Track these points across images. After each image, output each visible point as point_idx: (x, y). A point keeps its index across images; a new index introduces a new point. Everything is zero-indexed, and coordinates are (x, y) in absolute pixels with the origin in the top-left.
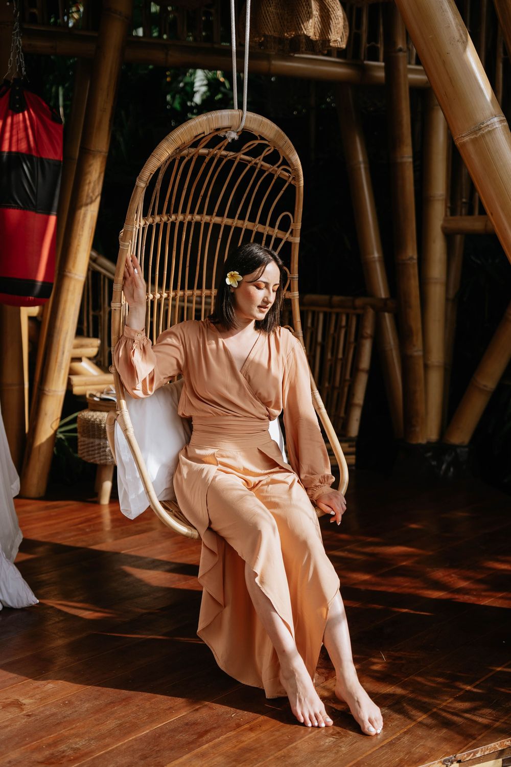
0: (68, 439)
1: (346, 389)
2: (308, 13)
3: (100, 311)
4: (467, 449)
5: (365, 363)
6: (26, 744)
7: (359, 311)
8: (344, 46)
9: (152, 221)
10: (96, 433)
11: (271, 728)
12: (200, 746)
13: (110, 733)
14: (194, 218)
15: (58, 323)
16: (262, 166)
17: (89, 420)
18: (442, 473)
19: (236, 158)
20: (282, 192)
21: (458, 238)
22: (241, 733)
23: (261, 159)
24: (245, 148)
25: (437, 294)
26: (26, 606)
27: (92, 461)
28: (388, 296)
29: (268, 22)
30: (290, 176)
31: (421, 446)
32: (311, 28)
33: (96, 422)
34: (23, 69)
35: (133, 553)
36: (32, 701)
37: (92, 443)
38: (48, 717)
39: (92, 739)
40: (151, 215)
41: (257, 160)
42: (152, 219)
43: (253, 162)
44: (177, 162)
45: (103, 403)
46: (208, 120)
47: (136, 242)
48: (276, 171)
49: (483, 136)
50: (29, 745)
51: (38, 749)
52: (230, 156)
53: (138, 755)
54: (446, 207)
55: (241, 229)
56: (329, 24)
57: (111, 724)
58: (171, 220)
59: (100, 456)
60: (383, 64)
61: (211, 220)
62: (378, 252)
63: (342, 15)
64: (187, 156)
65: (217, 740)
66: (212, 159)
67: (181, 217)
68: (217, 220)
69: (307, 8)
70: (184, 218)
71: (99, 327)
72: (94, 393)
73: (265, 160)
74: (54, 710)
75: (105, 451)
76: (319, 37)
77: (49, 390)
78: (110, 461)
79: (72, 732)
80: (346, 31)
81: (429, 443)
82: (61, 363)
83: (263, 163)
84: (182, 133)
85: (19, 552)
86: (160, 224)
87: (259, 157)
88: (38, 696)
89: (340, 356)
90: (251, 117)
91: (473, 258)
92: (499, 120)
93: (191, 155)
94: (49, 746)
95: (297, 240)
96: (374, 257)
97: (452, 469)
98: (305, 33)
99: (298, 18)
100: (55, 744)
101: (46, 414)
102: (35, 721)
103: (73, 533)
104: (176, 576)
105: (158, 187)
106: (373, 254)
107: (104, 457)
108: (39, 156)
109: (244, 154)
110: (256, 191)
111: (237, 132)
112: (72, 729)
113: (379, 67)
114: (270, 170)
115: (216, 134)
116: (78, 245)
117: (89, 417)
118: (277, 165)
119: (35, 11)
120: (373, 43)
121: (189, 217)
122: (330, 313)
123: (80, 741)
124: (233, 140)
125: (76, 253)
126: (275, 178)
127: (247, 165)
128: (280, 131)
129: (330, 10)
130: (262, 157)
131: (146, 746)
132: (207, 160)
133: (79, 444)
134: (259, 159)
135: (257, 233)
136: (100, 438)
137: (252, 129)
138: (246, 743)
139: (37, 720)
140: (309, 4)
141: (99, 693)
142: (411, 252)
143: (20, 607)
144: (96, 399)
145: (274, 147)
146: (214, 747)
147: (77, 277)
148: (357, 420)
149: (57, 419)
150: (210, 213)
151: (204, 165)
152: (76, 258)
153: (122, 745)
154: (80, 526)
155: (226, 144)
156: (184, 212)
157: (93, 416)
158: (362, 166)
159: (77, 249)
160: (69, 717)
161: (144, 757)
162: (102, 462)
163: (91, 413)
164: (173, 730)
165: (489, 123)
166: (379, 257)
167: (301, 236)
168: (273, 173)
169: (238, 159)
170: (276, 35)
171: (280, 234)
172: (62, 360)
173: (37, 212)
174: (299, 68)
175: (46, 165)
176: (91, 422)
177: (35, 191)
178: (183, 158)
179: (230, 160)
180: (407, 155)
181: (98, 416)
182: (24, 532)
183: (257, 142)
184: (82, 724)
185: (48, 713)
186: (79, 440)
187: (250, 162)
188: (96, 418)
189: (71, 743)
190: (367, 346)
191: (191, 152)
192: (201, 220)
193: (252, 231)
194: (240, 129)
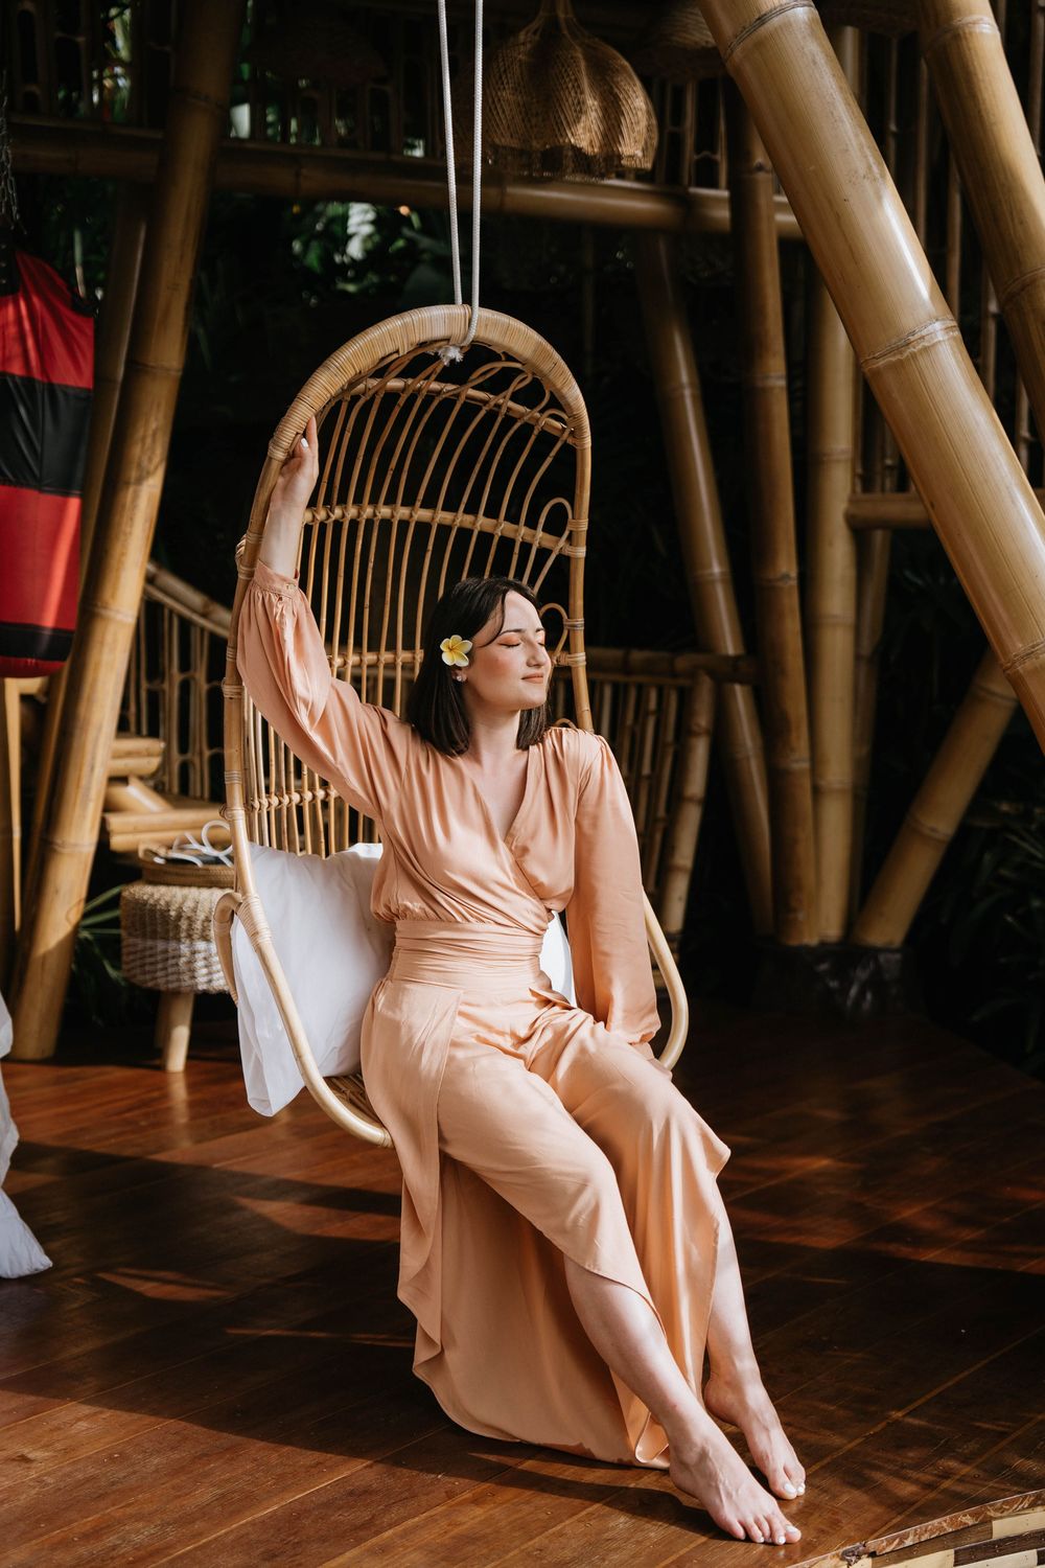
0: (100, 940)
1: (658, 837)
2: (579, 103)
3: (162, 682)
4: (898, 956)
5: (696, 784)
6: (41, 1535)
8: (648, 165)
10: (159, 930)
11: (515, 1497)
12: (377, 1533)
13: (203, 1512)
14: (378, 513)
15: (82, 710)
16: (509, 409)
17: (145, 903)
18: (849, 1003)
19: (458, 395)
20: (549, 460)
21: (879, 538)
22: (457, 1508)
23: (508, 397)
24: (477, 376)
25: (838, 647)
26: (27, 1272)
27: (150, 984)
28: (741, 651)
29: (500, 119)
30: (564, 429)
31: (808, 949)
32: (585, 134)
33: (158, 907)
34: (15, 209)
35: (236, 1168)
36: (47, 1454)
37: (151, 948)
38: (80, 1484)
39: (169, 1524)
41: (499, 399)
43: (492, 403)
44: (344, 407)
45: (172, 869)
46: (405, 326)
48: (538, 420)
49: (914, 356)
50: (46, 1537)
51: (65, 1544)
52: (448, 391)
53: (259, 1551)
54: (854, 475)
55: (471, 532)
56: (619, 124)
57: (204, 1495)
58: (333, 517)
59: (167, 976)
60: (725, 194)
61: (411, 516)
62: (720, 564)
63: (644, 107)
64: (364, 394)
65: (410, 1522)
66: (412, 399)
67: (352, 512)
68: (423, 514)
69: (576, 93)
70: (359, 514)
71: (161, 715)
72: (154, 848)
73: (515, 398)
74: (91, 1471)
75: (177, 965)
76: (601, 147)
77: (63, 842)
78: (186, 984)
79: (129, 1510)
80: (653, 136)
81: (823, 944)
82: (88, 789)
83: (511, 404)
84: (355, 355)
85: (11, 1168)
86: (312, 526)
87: (504, 393)
88: (58, 1446)
89: (646, 770)
90: (488, 319)
91: (908, 573)
92: (944, 327)
93: (371, 393)
94: (86, 1537)
95: (581, 552)
96: (712, 574)
97: (869, 996)
98: (572, 141)
99: (557, 111)
100: (96, 1533)
101: (57, 892)
102: (55, 1492)
103: (113, 1131)
104: (322, 1212)
106: (710, 566)
107: (174, 977)
108: (46, 381)
109: (476, 388)
110: (498, 457)
111: (461, 348)
112: (129, 1505)
113: (718, 200)
114: (526, 418)
115: (420, 352)
116: (123, 554)
117: (145, 897)
118: (539, 408)
119: (34, 88)
120: (706, 153)
121: (368, 511)
122: (626, 686)
123: (144, 1528)
124: (453, 361)
125: (118, 570)
126: (536, 432)
127: (480, 409)
128: (544, 343)
129: (621, 96)
130: (509, 392)
131: (273, 1536)
132: (402, 401)
133: (124, 950)
134: (505, 398)
135: (503, 539)
136: (166, 939)
137: (491, 341)
138: (465, 1526)
139: (60, 1489)
140: (579, 87)
141: (178, 1438)
142: (786, 565)
143: (15, 1276)
144: (158, 860)
145: (534, 374)
146: (405, 1534)
147: (119, 617)
148: (680, 899)
149: (80, 901)
150: (409, 502)
151: (397, 411)
152: (118, 578)
153: (226, 1534)
154: (127, 1115)
155: (439, 370)
156: (358, 501)
157: (152, 895)
158: (687, 393)
159: (120, 562)
160: (121, 1483)
161: (270, 1556)
162: (171, 986)
163: (149, 889)
164: (327, 1505)
165: (924, 332)
166: (722, 573)
167: (588, 544)
168: (531, 422)
169: (462, 399)
170: (515, 144)
171: (548, 541)
172: (90, 782)
173: (41, 491)
174: (560, 201)
175: (60, 396)
176: (148, 907)
177: (39, 448)
178: (355, 398)
179: (446, 399)
180: (774, 373)
181: (162, 895)
182: (20, 1126)
183: (499, 365)
184: (148, 1495)
185: (80, 1476)
186: (124, 943)
187: (485, 402)
188: (159, 899)
189: (128, 1532)
190: (700, 752)
191: (370, 386)
192: (393, 516)
193: (491, 536)
194: (466, 343)
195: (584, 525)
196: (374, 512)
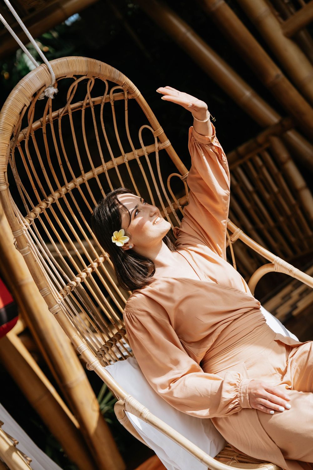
7: (267, 145)
9: (35, 215)
14: (68, 188)
16: (94, 102)
19: (67, 111)
20: (126, 112)
24: (70, 97)
30: (123, 94)
40: (30, 211)
41: (86, 101)
42: (33, 214)
43: (85, 104)
44: (20, 149)
46: (20, 91)
47: (33, 242)
48: (109, 98)
52: (62, 113)
55: (114, 168)
58: (50, 203)
61: (83, 180)
62: (248, 90)
64: (25, 139)
66: (48, 126)
67: (56, 195)
68: (89, 175)
70: (60, 194)
73: (93, 95)
83: (93, 99)
84: (6, 119)
86: (43, 213)
87: (87, 97)
90: (56, 64)
93: (28, 135)
95: (168, 143)
96: (247, 97)
105: (19, 182)
109: (72, 103)
110: (103, 127)
111: (54, 86)
114: (104, 101)
115: (36, 100)
118: (106, 92)
121: (63, 190)
124: (55, 95)
126: (112, 104)
127: (81, 111)
128: (89, 59)
130: (88, 94)
132: (44, 131)
134: (88, 98)
135: (130, 162)
137: (64, 74)
142: (274, 72)
145: (94, 77)
150: (78, 174)
151: (45, 136)
155: (51, 104)
156: (56, 189)
166: (251, 93)
167: (168, 138)
168: (108, 101)
169: (70, 111)
171: (150, 149)
178: (22, 143)
179: (63, 117)
183: (76, 83)
187: (81, 106)
190: (292, 168)
191: (25, 133)
192: (76, 185)
193: (124, 164)
194: (54, 81)
195: (161, 130)
196: (66, 189)
